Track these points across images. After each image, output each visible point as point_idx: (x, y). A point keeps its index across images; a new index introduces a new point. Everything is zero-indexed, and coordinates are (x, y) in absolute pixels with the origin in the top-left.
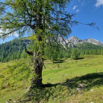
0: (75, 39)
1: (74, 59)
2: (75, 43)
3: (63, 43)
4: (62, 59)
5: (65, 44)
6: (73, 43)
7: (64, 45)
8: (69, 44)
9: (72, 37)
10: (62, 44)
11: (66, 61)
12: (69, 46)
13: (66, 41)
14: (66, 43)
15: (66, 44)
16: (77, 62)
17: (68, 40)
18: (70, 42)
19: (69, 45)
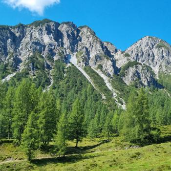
0: (155, 50)
1: (134, 142)
2: (156, 70)
3: (100, 67)
4: (79, 145)
5: (111, 70)
6: (149, 69)
7: (109, 75)
8: (132, 70)
9: (145, 40)
10: (98, 72)
11: (97, 151)
12: (128, 80)
13: (116, 57)
14: (114, 65)
15: (116, 70)
16: (137, 156)
17: (127, 55)
18: (136, 64)
19: (131, 74)
